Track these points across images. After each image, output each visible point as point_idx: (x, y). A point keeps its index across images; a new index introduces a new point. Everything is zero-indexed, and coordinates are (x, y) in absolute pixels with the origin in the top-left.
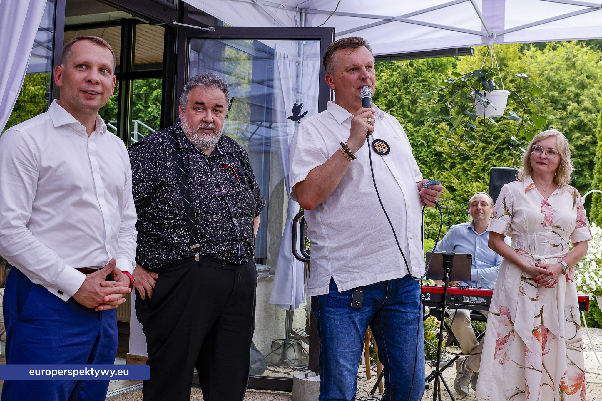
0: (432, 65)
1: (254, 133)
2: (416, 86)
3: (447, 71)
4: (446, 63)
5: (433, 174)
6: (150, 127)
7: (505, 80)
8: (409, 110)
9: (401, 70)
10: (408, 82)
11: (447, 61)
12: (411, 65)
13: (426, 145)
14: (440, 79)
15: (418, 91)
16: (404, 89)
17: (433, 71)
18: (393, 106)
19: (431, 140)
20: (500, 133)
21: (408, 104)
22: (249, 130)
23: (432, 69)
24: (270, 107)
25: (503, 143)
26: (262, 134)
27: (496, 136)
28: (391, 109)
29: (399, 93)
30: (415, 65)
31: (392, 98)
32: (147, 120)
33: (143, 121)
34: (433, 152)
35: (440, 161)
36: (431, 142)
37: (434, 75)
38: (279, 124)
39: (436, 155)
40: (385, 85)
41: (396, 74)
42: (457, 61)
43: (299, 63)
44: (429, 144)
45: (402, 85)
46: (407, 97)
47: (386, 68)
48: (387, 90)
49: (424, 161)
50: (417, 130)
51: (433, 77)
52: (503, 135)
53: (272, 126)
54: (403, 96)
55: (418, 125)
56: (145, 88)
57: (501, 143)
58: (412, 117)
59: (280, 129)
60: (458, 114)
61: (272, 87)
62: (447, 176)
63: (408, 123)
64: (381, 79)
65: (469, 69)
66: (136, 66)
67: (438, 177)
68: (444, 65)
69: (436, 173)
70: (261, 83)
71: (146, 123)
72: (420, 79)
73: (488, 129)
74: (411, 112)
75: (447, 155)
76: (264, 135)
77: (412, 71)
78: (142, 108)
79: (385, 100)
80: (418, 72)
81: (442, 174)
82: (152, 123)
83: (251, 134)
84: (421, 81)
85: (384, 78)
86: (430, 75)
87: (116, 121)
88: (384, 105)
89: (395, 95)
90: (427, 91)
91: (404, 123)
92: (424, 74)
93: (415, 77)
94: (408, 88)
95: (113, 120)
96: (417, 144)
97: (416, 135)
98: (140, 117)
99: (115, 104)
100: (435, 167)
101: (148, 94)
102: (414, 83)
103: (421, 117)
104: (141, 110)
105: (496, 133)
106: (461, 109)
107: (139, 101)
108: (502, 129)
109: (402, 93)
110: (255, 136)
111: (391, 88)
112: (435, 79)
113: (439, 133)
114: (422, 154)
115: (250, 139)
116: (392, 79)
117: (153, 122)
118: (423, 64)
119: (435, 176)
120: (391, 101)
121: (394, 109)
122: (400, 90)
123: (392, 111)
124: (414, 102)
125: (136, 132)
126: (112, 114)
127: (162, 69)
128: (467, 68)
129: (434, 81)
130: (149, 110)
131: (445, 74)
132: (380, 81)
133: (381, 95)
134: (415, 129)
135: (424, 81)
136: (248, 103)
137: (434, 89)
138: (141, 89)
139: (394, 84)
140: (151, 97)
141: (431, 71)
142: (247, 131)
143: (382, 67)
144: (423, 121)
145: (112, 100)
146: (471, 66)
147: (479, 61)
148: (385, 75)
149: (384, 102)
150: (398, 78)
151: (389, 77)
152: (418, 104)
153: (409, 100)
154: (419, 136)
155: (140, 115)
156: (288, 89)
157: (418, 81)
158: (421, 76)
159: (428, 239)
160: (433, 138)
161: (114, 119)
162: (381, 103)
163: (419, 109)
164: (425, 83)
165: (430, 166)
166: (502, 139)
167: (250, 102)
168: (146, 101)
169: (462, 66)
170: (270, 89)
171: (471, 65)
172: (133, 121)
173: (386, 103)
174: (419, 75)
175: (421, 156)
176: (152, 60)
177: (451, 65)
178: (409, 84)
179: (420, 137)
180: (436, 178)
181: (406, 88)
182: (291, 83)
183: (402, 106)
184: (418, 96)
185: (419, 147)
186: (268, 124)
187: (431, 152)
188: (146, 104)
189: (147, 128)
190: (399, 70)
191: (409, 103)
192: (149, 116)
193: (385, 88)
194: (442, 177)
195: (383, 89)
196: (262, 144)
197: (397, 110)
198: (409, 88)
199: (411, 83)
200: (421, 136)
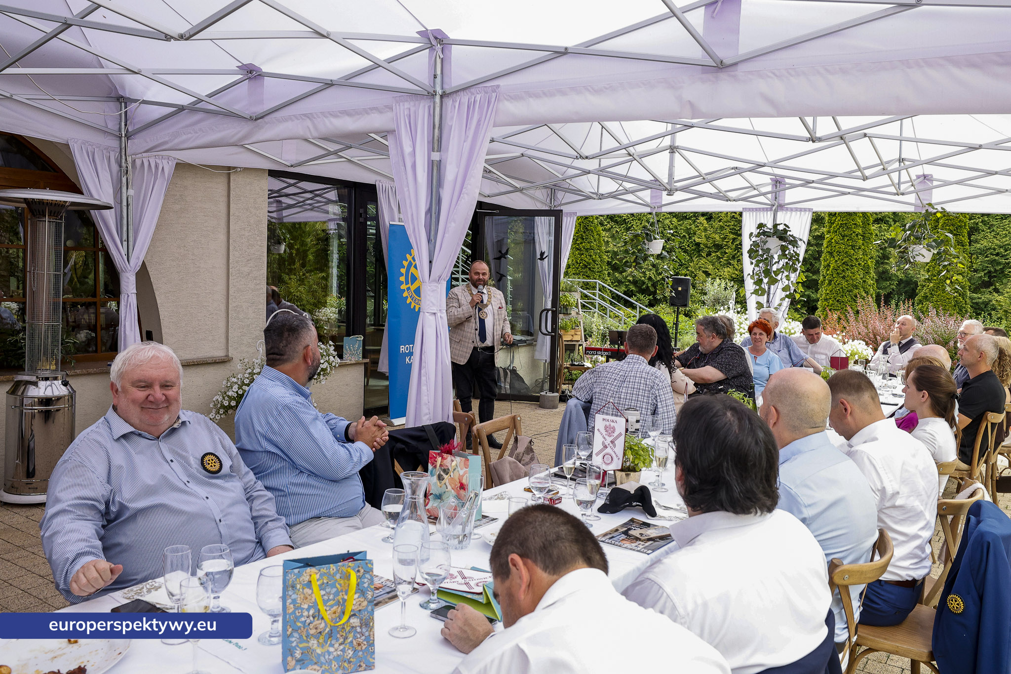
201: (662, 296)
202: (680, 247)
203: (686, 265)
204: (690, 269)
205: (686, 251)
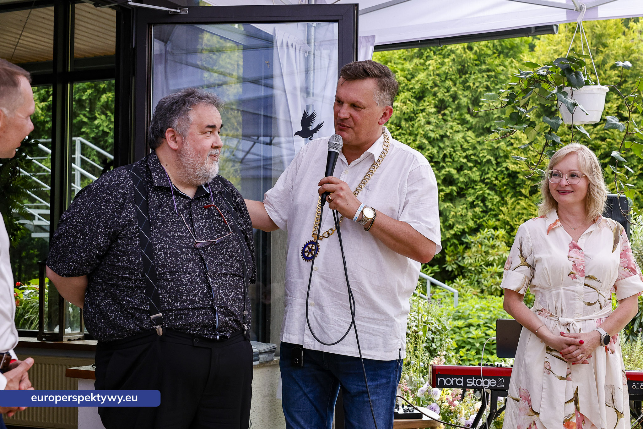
0: (499, 48)
1: (248, 152)
2: (478, 78)
3: (521, 56)
4: (519, 45)
5: (506, 203)
6: (99, 147)
7: (604, 65)
8: (469, 112)
9: (456, 56)
10: (466, 73)
11: (521, 41)
12: (470, 48)
13: (494, 162)
14: (512, 67)
15: (480, 85)
16: (460, 83)
17: (502, 56)
18: (446, 108)
19: (502, 155)
20: (600, 142)
21: (467, 103)
22: (240, 147)
23: (500, 53)
24: (269, 115)
25: (604, 156)
26: (259, 153)
27: (593, 147)
28: (442, 112)
29: (453, 89)
30: (475, 48)
31: (444, 95)
32: (93, 138)
33: (87, 138)
34: (505, 172)
35: (515, 184)
36: (501, 157)
37: (502, 62)
38: (283, 139)
39: (509, 175)
40: (433, 77)
41: (448, 62)
42: (535, 40)
43: (309, 53)
44: (499, 160)
45: (458, 77)
46: (466, 93)
47: (435, 53)
48: (436, 85)
49: (492, 185)
50: (481, 142)
51: (502, 64)
52: (603, 145)
53: (273, 142)
54: (460, 92)
55: (482, 134)
56: (89, 91)
57: (602, 156)
58: (474, 123)
59: (284, 145)
60: (538, 116)
61: (271, 87)
62: (525, 206)
63: (468, 131)
64: (427, 69)
65: (552, 52)
66: (76, 61)
67: (513, 207)
68: (517, 47)
69: (510, 201)
70: (256, 82)
71: (92, 141)
72: (484, 67)
73: (582, 137)
74: (472, 115)
75: (525, 174)
76: (262, 154)
77: (472, 56)
78: (85, 120)
79: (434, 99)
80: (480, 58)
81: (518, 203)
82: (101, 141)
83: (244, 154)
84: (484, 71)
85: (431, 68)
86: (497, 62)
87: (50, 140)
88: (432, 106)
89: (448, 91)
90: (493, 85)
91: (463, 131)
92: (488, 60)
93: (476, 65)
94: (466, 81)
95: (44, 138)
96: (482, 161)
97: (479, 147)
98: (83, 133)
99: (46, 116)
100: (509, 193)
101: (95, 99)
102: (474, 73)
103: (487, 122)
104: (84, 123)
105: (593, 142)
106: (542, 110)
107: (81, 110)
108: (602, 136)
109: (458, 88)
110: (249, 156)
111: (443, 81)
112: (505, 66)
113: (512, 144)
114: (489, 176)
115: (242, 161)
116: (443, 69)
117: (102, 139)
118: (487, 47)
119: (509, 206)
120: (442, 101)
121: (447, 112)
122: (455, 85)
123: (444, 115)
124: (476, 102)
125: (78, 155)
126: (43, 130)
127: (114, 65)
128: (550, 50)
129: (503, 70)
130: (96, 122)
131: (519, 59)
132: (426, 72)
133: (428, 92)
134: (479, 139)
135: (488, 70)
136: (238, 110)
137: (503, 82)
138: (84, 93)
139: (447, 76)
140: (99, 104)
141: (499, 56)
142: (238, 149)
143: (428, 52)
144: (490, 128)
145: (42, 109)
146: (555, 48)
147: (566, 40)
148: (433, 63)
149: (433, 101)
150: (451, 67)
151: (439, 66)
152: (481, 104)
153: (469, 98)
154: (484, 149)
155: (83, 130)
156: (295, 88)
157: (481, 71)
158: (485, 63)
159: (500, 296)
160: (504, 151)
161: (46, 137)
162: (428, 104)
163: (482, 110)
164: (490, 73)
165: (501, 192)
166: (602, 151)
167: (241, 109)
168: (92, 111)
169: (542, 48)
170: (269, 89)
171: (555, 46)
172: (73, 138)
173: (435, 104)
174: (481, 62)
175: (488, 178)
176: (98, 53)
177: (527, 46)
178: (467, 76)
179: (485, 151)
180: (510, 209)
181: (463, 81)
182: (299, 81)
183: (459, 108)
184: (480, 92)
185: (484, 166)
186: (268, 140)
187: (502, 172)
188: (92, 114)
189: (93, 149)
190: (453, 56)
191: (469, 102)
192: (97, 131)
193: (434, 83)
194: (518, 207)
195: (430, 83)
196: (258, 167)
197: (451, 112)
198: (468, 82)
199: (471, 74)
200: (487, 149)
201: (455, 266)
202: (483, 181)
203: (494, 210)
204: (501, 217)
205: (492, 187)
